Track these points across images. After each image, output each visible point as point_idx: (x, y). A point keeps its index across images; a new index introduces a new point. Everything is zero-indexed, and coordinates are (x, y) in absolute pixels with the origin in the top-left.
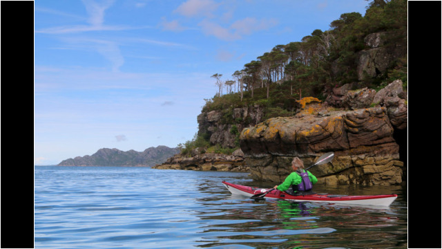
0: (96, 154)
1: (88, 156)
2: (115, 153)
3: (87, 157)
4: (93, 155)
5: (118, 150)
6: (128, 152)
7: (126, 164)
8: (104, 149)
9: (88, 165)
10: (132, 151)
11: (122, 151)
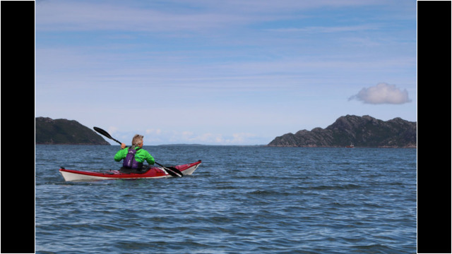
0: (334, 125)
1: (320, 129)
2: (368, 122)
3: (318, 131)
4: (329, 128)
5: (372, 119)
6: (390, 122)
7: (386, 143)
8: (348, 117)
9: (319, 144)
10: (399, 120)
11: (379, 121)
